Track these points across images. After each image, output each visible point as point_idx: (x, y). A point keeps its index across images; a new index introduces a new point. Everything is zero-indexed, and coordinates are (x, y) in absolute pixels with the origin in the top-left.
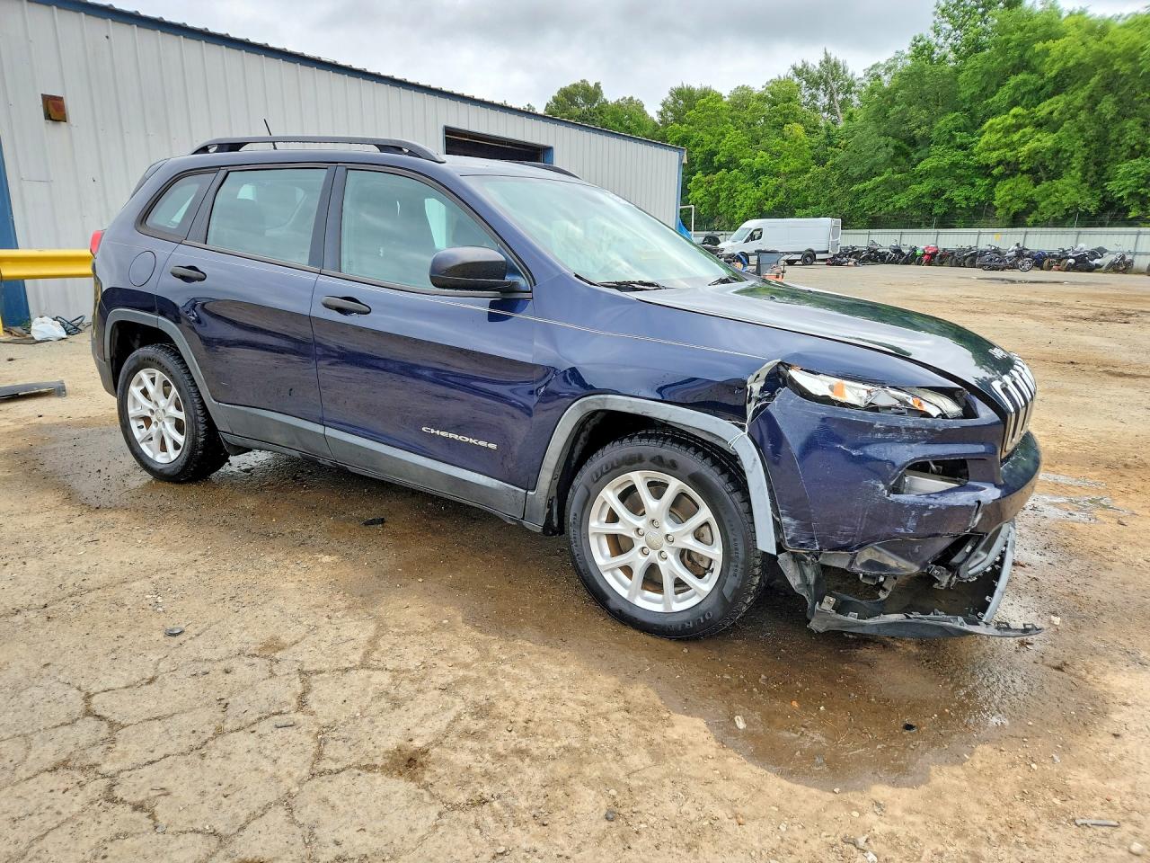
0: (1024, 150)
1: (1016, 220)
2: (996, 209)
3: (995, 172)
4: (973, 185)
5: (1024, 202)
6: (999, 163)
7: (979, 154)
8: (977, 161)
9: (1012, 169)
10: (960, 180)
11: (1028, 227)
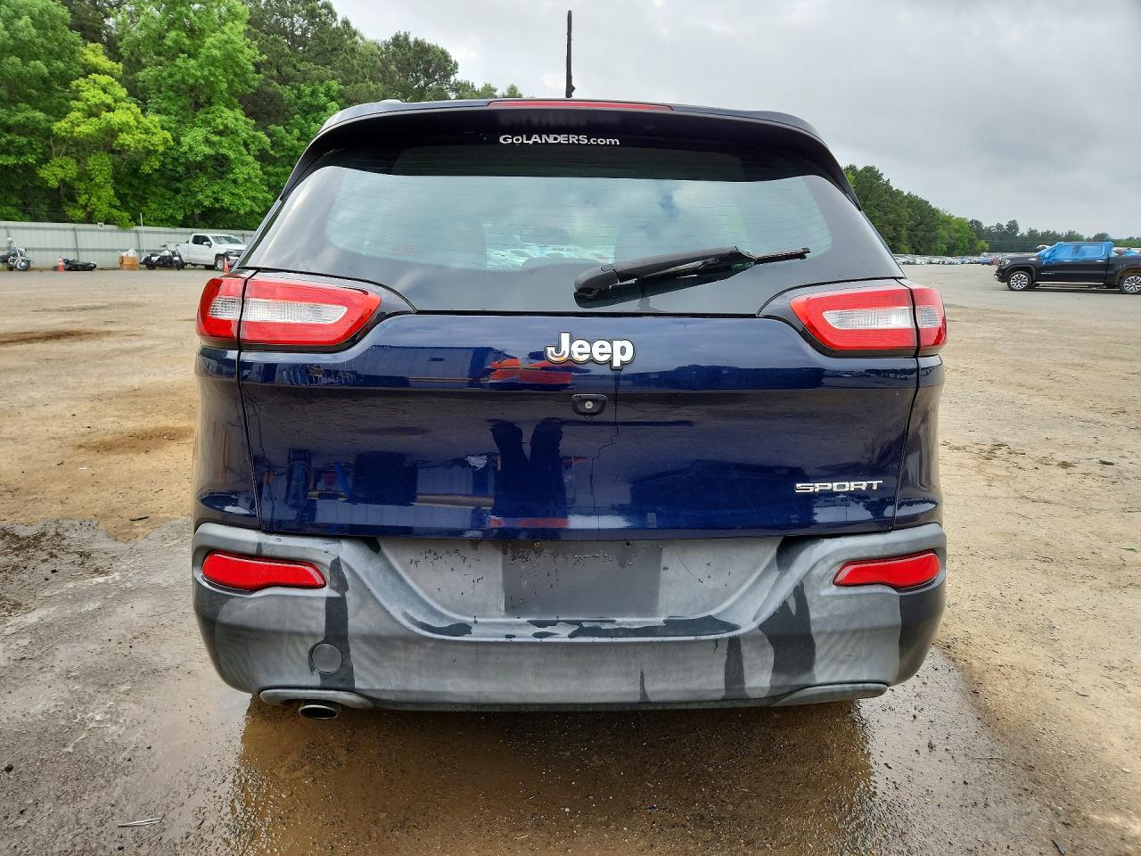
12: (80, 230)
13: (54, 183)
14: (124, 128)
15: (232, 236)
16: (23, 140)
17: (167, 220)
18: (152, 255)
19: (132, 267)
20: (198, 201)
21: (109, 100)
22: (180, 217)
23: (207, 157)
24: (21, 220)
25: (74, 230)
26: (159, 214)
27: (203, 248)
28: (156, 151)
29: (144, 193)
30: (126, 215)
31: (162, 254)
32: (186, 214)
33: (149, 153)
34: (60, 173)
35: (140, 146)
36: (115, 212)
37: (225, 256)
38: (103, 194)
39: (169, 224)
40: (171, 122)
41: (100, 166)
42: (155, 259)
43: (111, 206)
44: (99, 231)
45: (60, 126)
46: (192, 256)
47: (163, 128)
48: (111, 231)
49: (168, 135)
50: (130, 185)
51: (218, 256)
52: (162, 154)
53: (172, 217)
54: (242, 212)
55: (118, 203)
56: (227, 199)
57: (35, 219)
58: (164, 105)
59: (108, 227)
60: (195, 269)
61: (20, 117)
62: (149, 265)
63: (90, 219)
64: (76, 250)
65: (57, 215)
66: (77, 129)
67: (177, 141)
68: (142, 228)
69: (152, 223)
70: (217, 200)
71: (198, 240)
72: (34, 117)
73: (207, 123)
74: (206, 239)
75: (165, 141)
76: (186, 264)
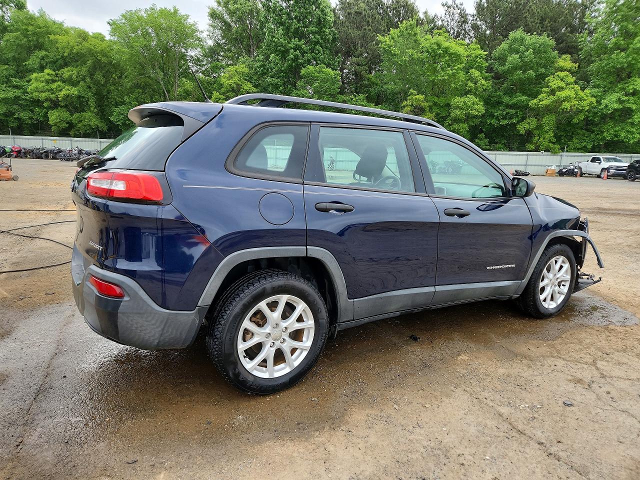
0: (61, 95)
1: (64, 133)
2: (51, 126)
3: (45, 105)
4: (32, 112)
5: (67, 123)
6: (47, 100)
7: (32, 93)
8: (31, 98)
9: (55, 104)
10: (23, 108)
11: (71, 137)
12: (530, 155)
13: (523, 132)
14: (567, 99)
15: (617, 158)
16: (514, 111)
17: (581, 149)
18: (564, 168)
19: (551, 175)
20: (604, 137)
21: (563, 84)
22: (589, 147)
23: (616, 110)
24: (504, 151)
25: (527, 155)
26: (578, 146)
27: (596, 164)
28: (584, 110)
29: (573, 134)
30: (557, 146)
31: (569, 168)
32: (594, 145)
33: (580, 111)
34: (527, 127)
35: (574, 108)
36: (551, 145)
37: (608, 169)
38: (547, 136)
39: (582, 151)
40: (599, 92)
41: (549, 121)
42: (564, 170)
43: (550, 142)
44: (540, 155)
45: (533, 102)
46: (588, 169)
47: (592, 96)
48: (548, 155)
49: (594, 100)
50: (565, 130)
51: (603, 169)
52: (587, 111)
53: (585, 147)
54: (631, 142)
55: (554, 140)
56: (623, 135)
57: (511, 150)
58: (597, 83)
59: (546, 153)
60: (589, 177)
61: (515, 100)
62: (561, 174)
63: (537, 150)
64: (526, 165)
65: (521, 148)
66: (541, 103)
67: (599, 102)
68: (565, 153)
69: (572, 151)
70: (616, 136)
71: (594, 160)
72: (521, 100)
73: (623, 89)
74: (599, 159)
75: (592, 103)
76: (584, 174)
